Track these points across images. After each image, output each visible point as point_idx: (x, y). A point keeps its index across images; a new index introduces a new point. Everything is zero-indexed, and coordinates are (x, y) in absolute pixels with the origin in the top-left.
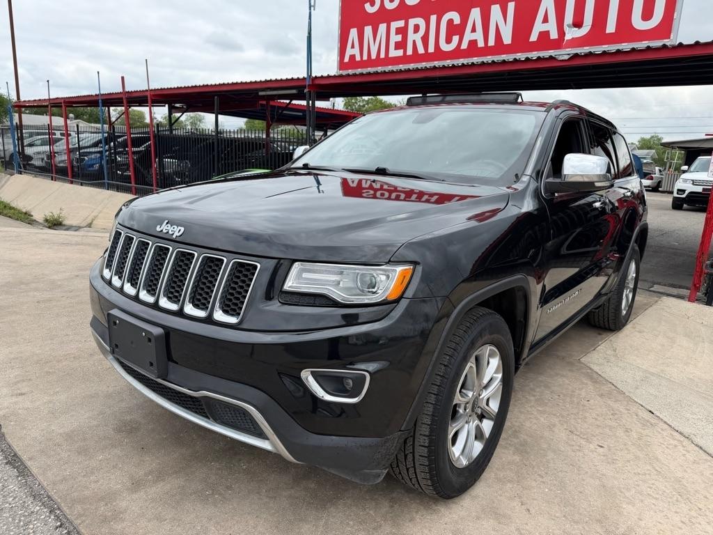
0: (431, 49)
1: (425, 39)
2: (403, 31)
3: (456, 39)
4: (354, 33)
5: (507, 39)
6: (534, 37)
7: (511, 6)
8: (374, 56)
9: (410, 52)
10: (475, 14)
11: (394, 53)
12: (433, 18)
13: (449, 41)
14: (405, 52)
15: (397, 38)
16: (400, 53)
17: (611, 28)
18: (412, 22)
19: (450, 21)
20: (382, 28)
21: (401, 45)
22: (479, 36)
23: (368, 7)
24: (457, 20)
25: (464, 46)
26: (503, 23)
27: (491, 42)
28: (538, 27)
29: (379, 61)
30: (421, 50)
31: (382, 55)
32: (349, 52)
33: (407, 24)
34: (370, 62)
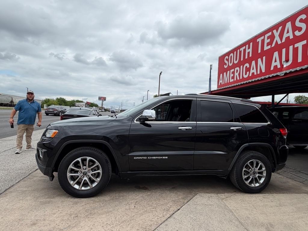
0: (241, 78)
1: (239, 75)
2: (233, 73)
3: (248, 73)
4: (221, 75)
5: (263, 71)
6: (272, 68)
7: (264, 58)
8: (226, 83)
9: (235, 80)
10: (253, 63)
11: (232, 80)
12: (242, 66)
13: (246, 74)
14: (234, 80)
15: (232, 75)
16: (233, 80)
17: (300, 60)
18: (236, 69)
19: (246, 67)
20: (228, 72)
21: (233, 78)
22: (255, 71)
23: (225, 66)
24: (248, 67)
25: (250, 75)
26: (262, 64)
27: (259, 73)
28: (273, 64)
29: (228, 84)
30: (238, 79)
31: (228, 82)
32: (220, 82)
33: (234, 70)
34: (225, 85)
